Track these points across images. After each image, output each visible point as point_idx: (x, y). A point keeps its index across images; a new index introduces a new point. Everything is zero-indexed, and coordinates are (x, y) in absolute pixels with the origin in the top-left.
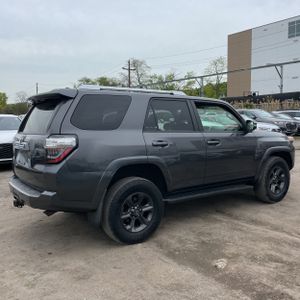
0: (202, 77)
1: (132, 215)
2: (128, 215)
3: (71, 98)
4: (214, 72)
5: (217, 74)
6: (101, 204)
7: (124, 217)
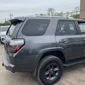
0: (71, 13)
1: (49, 73)
2: (48, 73)
3: (23, 21)
4: (75, 11)
5: (77, 12)
6: (36, 70)
7: (46, 74)
